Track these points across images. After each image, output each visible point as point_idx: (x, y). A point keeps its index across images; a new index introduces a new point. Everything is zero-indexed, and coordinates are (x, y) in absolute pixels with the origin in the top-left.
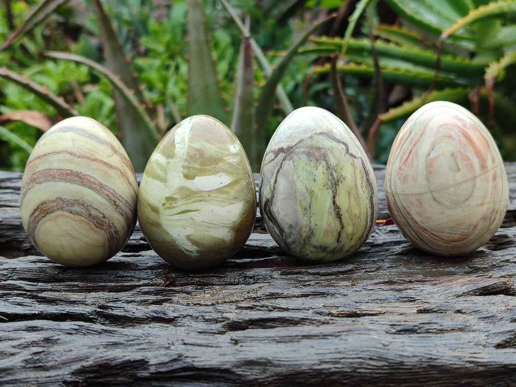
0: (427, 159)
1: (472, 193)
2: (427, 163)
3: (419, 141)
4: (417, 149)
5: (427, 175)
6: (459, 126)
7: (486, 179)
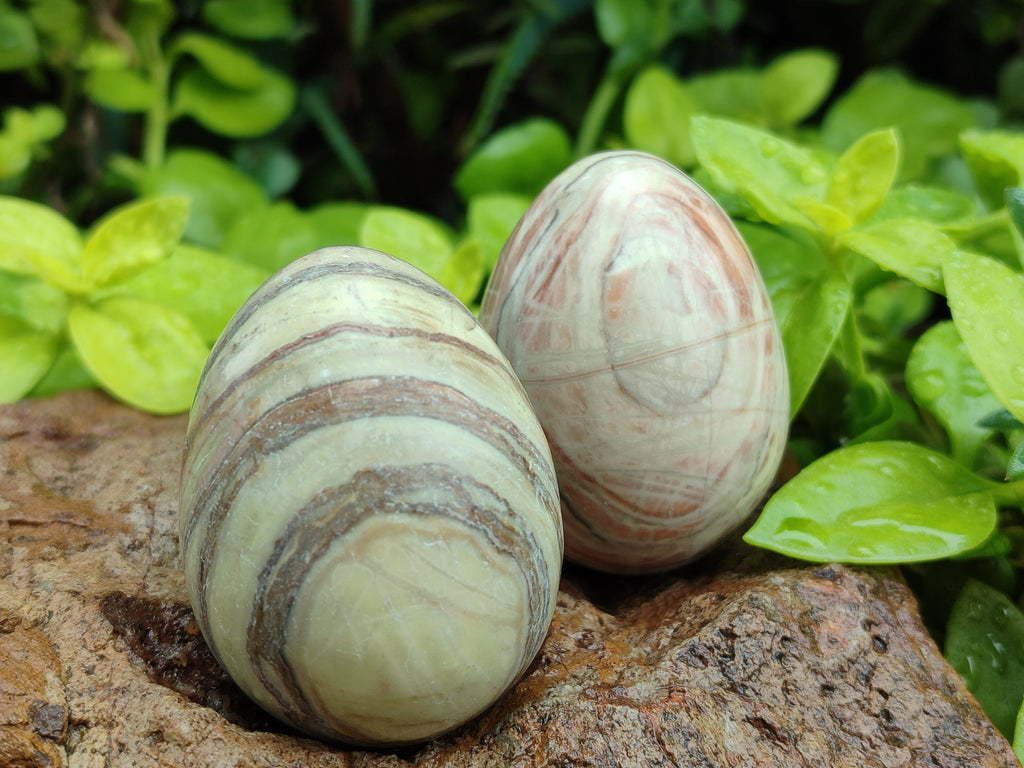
0: (604, 278)
1: (719, 375)
2: (603, 288)
3: (580, 232)
4: (577, 255)
5: (604, 322)
6: (682, 200)
7: (752, 343)
